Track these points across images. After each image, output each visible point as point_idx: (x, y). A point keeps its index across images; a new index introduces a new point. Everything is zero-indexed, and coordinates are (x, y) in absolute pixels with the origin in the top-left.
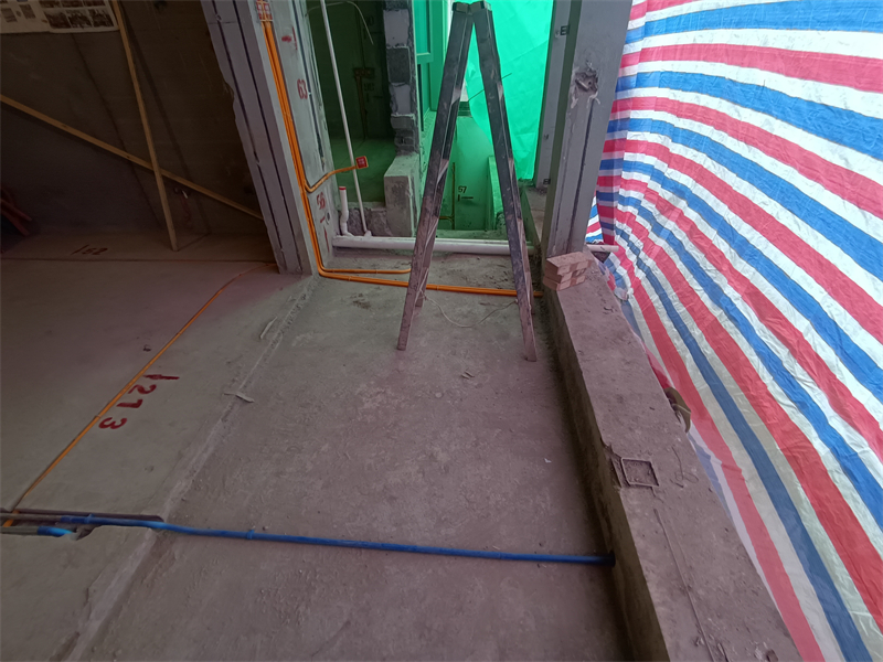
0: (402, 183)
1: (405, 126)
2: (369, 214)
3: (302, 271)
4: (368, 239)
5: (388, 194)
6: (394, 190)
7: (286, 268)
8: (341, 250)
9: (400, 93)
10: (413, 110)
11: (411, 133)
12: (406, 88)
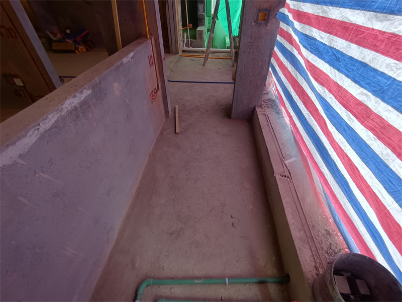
0: (201, 32)
1: (201, 17)
2: (191, 42)
3: (177, 53)
4: (191, 49)
5: (197, 36)
6: (199, 34)
7: (172, 52)
8: (184, 51)
9: (200, 6)
10: (204, 12)
11: (203, 19)
12: (202, 5)
